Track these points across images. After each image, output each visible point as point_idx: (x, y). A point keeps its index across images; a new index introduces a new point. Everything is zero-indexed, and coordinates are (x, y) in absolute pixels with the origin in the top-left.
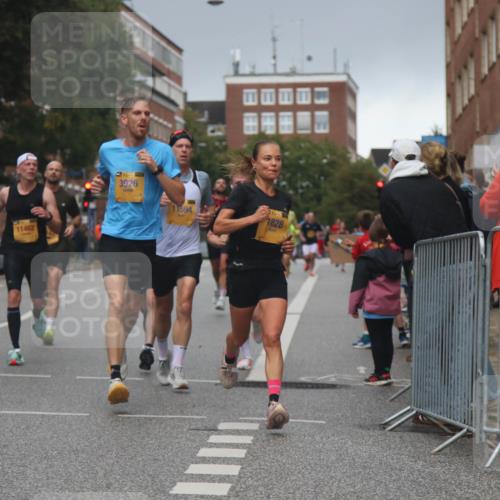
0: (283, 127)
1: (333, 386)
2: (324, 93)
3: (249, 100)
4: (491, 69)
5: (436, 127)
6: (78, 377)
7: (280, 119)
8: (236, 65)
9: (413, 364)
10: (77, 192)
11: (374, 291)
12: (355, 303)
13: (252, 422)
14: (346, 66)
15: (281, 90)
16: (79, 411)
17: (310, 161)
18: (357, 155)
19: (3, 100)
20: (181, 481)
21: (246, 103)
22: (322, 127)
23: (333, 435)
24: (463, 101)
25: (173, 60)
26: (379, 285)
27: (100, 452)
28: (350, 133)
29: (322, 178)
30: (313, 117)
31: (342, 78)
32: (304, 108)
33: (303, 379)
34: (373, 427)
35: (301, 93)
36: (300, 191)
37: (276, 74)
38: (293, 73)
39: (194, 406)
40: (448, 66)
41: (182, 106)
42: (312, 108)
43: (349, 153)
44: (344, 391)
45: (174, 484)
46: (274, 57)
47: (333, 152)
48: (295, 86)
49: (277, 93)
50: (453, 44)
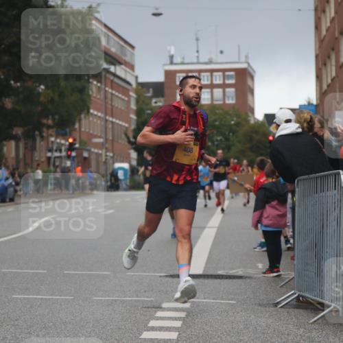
0: (204, 99)
1: (240, 277)
2: (232, 76)
5: (309, 98)
6: (66, 272)
8: (172, 57)
9: (295, 262)
10: (63, 145)
11: (270, 211)
12: (256, 220)
14: (247, 57)
15: (202, 74)
16: (66, 296)
17: (223, 123)
18: (255, 118)
19: (12, 82)
22: (230, 99)
23: (241, 311)
24: (327, 81)
25: (128, 54)
26: (273, 207)
28: (250, 102)
29: (231, 134)
30: (224, 92)
31: (244, 66)
32: (218, 86)
33: (220, 272)
34: (269, 305)
35: (216, 76)
36: (216, 143)
37: (198, 63)
38: (210, 62)
39: (145, 291)
40: (317, 57)
41: (134, 85)
42: (224, 86)
43: (248, 116)
44: (248, 280)
46: (198, 52)
47: (238, 116)
48: (212, 71)
50: (320, 42)
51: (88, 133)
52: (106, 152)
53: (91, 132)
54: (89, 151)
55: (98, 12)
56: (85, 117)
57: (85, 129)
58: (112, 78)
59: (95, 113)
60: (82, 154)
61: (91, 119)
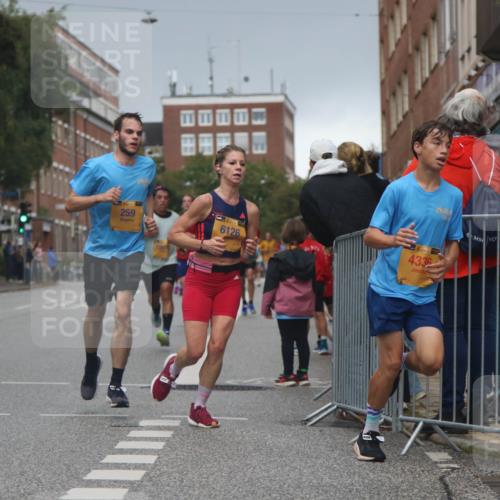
1: (258, 388)
2: (261, 114)
3: (187, 122)
4: (424, 85)
6: (3, 383)
7: (218, 140)
8: (173, 86)
10: (13, 213)
13: (174, 419)
14: (283, 86)
15: (218, 111)
17: (248, 182)
18: (295, 176)
20: (96, 469)
21: (183, 125)
22: (259, 147)
23: (254, 429)
24: (397, 119)
26: (289, 286)
27: (18, 446)
28: (288, 153)
29: (260, 199)
30: (250, 137)
31: (280, 99)
32: (242, 129)
34: (295, 422)
35: (238, 114)
37: (212, 95)
38: (230, 94)
40: (382, 83)
42: (250, 129)
43: (285, 172)
44: (269, 392)
45: (89, 471)
46: (211, 78)
47: (271, 172)
48: (232, 107)
49: (214, 114)
50: (387, 61)
51: (50, 196)
52: (77, 224)
53: (55, 195)
54: (51, 222)
55: (64, 18)
56: (45, 173)
57: (46, 191)
58: (85, 116)
59: (61, 167)
60: (41, 227)
61: (55, 176)
